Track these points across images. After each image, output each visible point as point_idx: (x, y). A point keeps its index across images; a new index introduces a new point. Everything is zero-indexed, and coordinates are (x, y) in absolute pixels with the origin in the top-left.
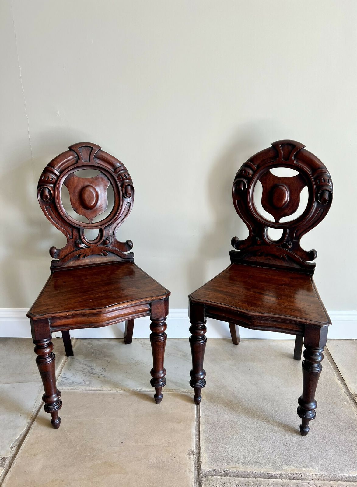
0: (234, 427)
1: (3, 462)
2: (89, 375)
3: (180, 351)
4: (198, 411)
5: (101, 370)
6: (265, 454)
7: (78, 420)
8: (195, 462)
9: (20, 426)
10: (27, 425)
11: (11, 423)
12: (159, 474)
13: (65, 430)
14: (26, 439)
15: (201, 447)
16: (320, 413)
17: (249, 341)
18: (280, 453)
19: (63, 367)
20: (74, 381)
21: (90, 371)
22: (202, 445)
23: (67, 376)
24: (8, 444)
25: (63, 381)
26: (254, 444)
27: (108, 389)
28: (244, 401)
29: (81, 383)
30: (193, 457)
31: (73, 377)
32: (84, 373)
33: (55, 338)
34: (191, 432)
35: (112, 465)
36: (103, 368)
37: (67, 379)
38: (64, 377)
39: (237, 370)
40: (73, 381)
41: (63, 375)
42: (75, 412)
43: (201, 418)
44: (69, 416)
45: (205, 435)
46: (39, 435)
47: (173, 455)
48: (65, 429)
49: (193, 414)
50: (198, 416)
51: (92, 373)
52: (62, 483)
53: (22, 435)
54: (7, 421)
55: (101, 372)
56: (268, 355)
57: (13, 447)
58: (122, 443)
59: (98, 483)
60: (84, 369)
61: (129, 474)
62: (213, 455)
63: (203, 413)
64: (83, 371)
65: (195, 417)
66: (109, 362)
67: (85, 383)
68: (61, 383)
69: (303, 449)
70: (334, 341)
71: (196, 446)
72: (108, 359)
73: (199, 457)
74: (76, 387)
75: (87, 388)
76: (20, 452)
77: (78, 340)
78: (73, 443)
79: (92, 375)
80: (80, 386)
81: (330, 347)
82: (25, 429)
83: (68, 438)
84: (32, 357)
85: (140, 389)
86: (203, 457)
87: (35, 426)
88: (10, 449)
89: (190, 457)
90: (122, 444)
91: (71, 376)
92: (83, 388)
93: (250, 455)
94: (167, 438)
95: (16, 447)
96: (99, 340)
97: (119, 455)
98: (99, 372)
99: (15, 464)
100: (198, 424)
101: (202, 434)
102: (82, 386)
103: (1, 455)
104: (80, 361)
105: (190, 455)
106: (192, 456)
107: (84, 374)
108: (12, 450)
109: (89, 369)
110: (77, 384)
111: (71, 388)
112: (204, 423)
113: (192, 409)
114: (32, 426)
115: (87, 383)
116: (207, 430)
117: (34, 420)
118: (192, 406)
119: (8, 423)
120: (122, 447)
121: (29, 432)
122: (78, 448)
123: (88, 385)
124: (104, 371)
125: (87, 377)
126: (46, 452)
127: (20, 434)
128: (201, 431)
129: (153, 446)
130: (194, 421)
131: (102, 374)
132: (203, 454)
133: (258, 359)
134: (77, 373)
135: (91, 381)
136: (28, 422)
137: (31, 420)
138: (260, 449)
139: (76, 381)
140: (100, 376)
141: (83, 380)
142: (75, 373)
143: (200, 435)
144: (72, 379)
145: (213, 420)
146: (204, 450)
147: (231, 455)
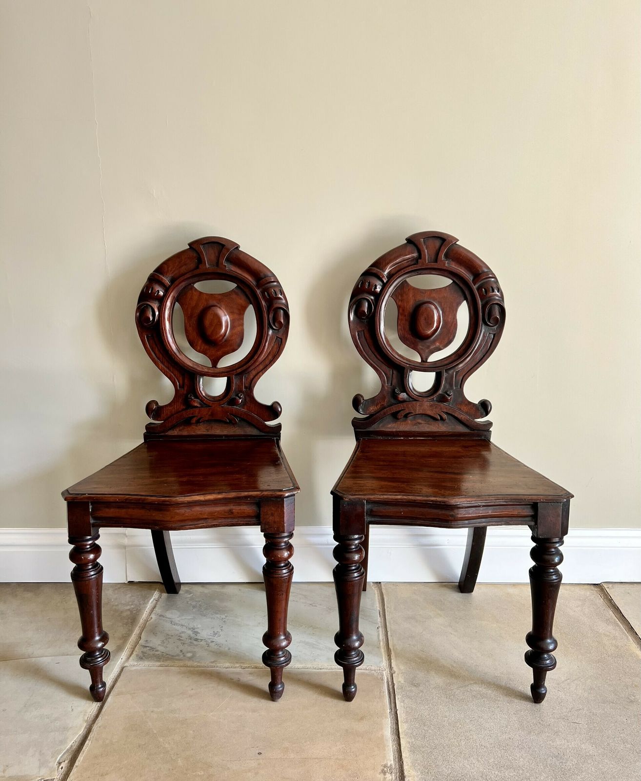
0: (460, 726)
2: (191, 643)
4: (392, 701)
5: (212, 635)
6: (521, 772)
7: (177, 715)
9: (71, 727)
10: (85, 724)
11: (57, 722)
14: (84, 748)
15: (404, 759)
16: (613, 703)
18: (547, 769)
19: (143, 629)
20: (164, 652)
21: (193, 635)
22: (406, 758)
23: (150, 645)
24: (52, 757)
25: (146, 653)
26: (500, 755)
27: (227, 665)
29: (178, 655)
30: (391, 778)
31: (163, 646)
32: (181, 639)
33: (126, 582)
34: (383, 736)
36: (215, 631)
37: (152, 649)
38: (146, 647)
39: (455, 633)
40: (163, 653)
41: (145, 642)
42: (170, 704)
43: (398, 712)
44: (161, 709)
45: (408, 740)
46: (107, 742)
47: (355, 775)
48: (155, 732)
49: (384, 706)
50: (393, 708)
51: (197, 640)
53: (77, 743)
54: (48, 718)
57: (61, 763)
58: (260, 754)
60: (180, 634)
62: (428, 773)
63: (402, 704)
64: (179, 636)
65: (389, 711)
66: (224, 621)
67: (184, 656)
68: (142, 655)
69: (589, 762)
70: (622, 586)
71: (394, 760)
72: (224, 617)
73: (402, 777)
75: (189, 664)
76: (74, 770)
78: (171, 755)
79: (195, 643)
81: (615, 596)
82: (81, 732)
83: (161, 746)
86: (409, 776)
87: (100, 727)
88: (55, 765)
89: (386, 776)
90: (259, 757)
91: (159, 645)
92: (181, 664)
94: (341, 746)
95: (66, 762)
96: (203, 587)
97: (257, 774)
98: (209, 637)
100: (394, 722)
101: (403, 738)
102: (179, 660)
103: (40, 775)
104: (173, 620)
105: (385, 774)
106: (388, 776)
107: (183, 641)
108: (60, 767)
109: (190, 632)
110: (170, 657)
111: (160, 663)
112: (405, 720)
113: (381, 697)
114: (94, 727)
115: (189, 655)
116: (410, 731)
117: (97, 716)
118: (380, 692)
119: (50, 722)
120: (261, 761)
121: (90, 736)
122: (180, 762)
123: (190, 658)
124: (217, 636)
125: (186, 645)
126: (123, 769)
127: (73, 740)
128: (400, 733)
129: (315, 759)
130: (386, 717)
131: (214, 640)
132: (409, 771)
133: (490, 615)
134: (169, 638)
135: (194, 654)
136: (87, 721)
137: (92, 718)
138: (511, 762)
139: (167, 653)
140: (211, 644)
141: (181, 650)
142: (166, 639)
143: (400, 740)
144: (161, 648)
145: (421, 716)
146: (410, 764)
147: (459, 774)
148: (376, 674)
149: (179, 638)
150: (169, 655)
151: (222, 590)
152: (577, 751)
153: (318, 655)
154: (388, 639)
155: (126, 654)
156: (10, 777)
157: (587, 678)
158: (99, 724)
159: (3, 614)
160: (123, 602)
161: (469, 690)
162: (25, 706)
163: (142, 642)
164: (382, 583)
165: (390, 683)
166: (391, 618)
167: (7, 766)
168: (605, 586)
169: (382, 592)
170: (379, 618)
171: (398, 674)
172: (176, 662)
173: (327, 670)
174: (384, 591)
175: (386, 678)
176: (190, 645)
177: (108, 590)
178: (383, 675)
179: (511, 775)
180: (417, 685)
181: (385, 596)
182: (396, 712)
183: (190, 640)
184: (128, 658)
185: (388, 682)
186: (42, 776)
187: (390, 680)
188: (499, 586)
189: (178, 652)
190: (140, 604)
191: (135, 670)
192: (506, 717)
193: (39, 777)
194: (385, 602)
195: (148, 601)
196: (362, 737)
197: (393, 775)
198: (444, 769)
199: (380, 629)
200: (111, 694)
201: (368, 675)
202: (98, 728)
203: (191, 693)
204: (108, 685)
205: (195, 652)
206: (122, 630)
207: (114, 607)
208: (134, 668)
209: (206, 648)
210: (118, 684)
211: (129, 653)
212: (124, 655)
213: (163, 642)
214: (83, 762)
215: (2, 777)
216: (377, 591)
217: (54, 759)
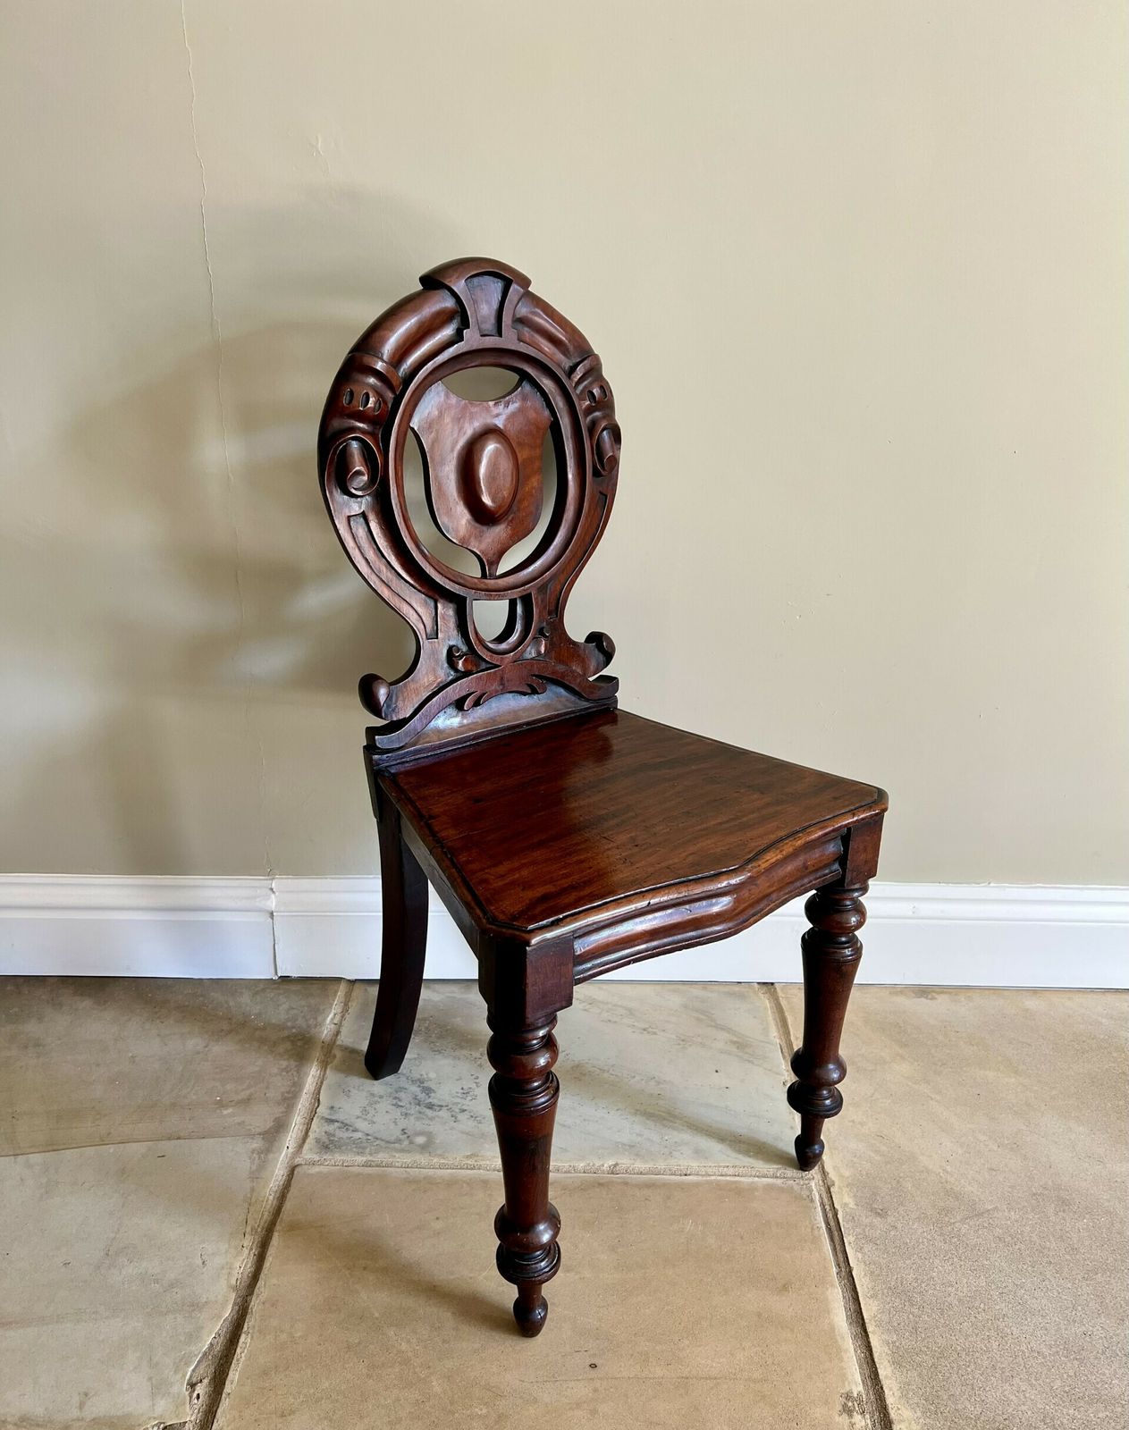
0: (982, 1305)
2: (420, 1113)
3: (722, 1029)
4: (838, 1248)
5: (459, 1095)
9: (205, 1303)
10: (233, 1296)
11: (175, 1290)
13: (377, 1319)
14: (238, 1351)
15: (883, 1382)
17: (950, 993)
19: (322, 1083)
20: (370, 1132)
21: (422, 1096)
22: (886, 1377)
23: (340, 1116)
24: (176, 1372)
25: (334, 1135)
26: (1072, 1374)
28: (993, 1209)
29: (399, 1141)
30: (863, 1424)
31: (365, 1119)
32: (400, 1104)
33: (275, 978)
34: (832, 1329)
36: (466, 1087)
37: (346, 1126)
38: (332, 1121)
39: (938, 1098)
40: (368, 1135)
41: (328, 1111)
42: (396, 1251)
43: (854, 1273)
44: (380, 1264)
45: (885, 1337)
46: (284, 1337)
47: (791, 1416)
48: (377, 1315)
49: (824, 1259)
50: (842, 1265)
51: (430, 1106)
53: (222, 1338)
54: (156, 1281)
55: (458, 1100)
56: (1030, 1045)
57: (196, 1384)
58: (593, 1366)
60: (397, 1092)
62: (936, 1413)
63: (860, 1255)
64: (395, 1098)
65: (835, 1270)
66: (481, 1066)
67: (411, 1143)
68: (327, 1141)
71: (863, 1382)
73: (885, 1422)
74: (382, 1157)
75: (422, 1159)
76: (225, 1404)
77: (357, 985)
78: (415, 1367)
79: (429, 1112)
80: (395, 1154)
82: (228, 1312)
83: (393, 1347)
84: (206, 1047)
85: (611, 1162)
86: (901, 1421)
87: (264, 1303)
88: (184, 1389)
89: (853, 1421)
90: (593, 1373)
91: (358, 1117)
92: (407, 1159)
94: (754, 1350)
95: (206, 1381)
97: (594, 1412)
98: (454, 1101)
100: (849, 1295)
101: (873, 1333)
102: (402, 1151)
103: (155, 1415)
105: (851, 1416)
106: (857, 1418)
107: (404, 1110)
108: (195, 1395)
109: (415, 1089)
110: (383, 1144)
111: (365, 1159)
112: (871, 1292)
113: (816, 1240)
114: (252, 1303)
115: (420, 1140)
116: (885, 1318)
117: (255, 1278)
118: (812, 1229)
119: (161, 1290)
120: (598, 1384)
121: (246, 1324)
122: (437, 1386)
123: (424, 1148)
124: (469, 1098)
125: (412, 1118)
126: (323, 1401)
127: (211, 1333)
128: (866, 1321)
129: (707, 1379)
130: (832, 1286)
131: (465, 1107)
132: (899, 1409)
133: (1000, 1058)
134: (376, 1102)
135: (430, 1136)
136: (235, 1288)
137: (246, 1281)
138: (1097, 1389)
139: (377, 1135)
140: (460, 1116)
141: (403, 1130)
142: (371, 1104)
143: (867, 1336)
144: (362, 1125)
145: (902, 1283)
146: (898, 1394)
147: (998, 1415)
148: (796, 1188)
149: (394, 1101)
150: (383, 1140)
151: (465, 996)
153: (676, 1142)
155: (294, 1136)
156: (93, 1420)
158: (263, 1297)
159: (39, 1046)
160: (273, 1021)
161: (986, 1225)
162: (107, 1255)
163: (322, 1110)
164: (776, 985)
165: (827, 1207)
167: (86, 1394)
169: (779, 1004)
170: (783, 1062)
171: (839, 1188)
172: (397, 1155)
173: (700, 1178)
174: (783, 1003)
175: (817, 1197)
176: (418, 1119)
177: (241, 993)
178: (811, 1191)
179: (1100, 1415)
180: (881, 1214)
181: (787, 1014)
182: (851, 1272)
183: (418, 1108)
184: (301, 1147)
185: (823, 1205)
186: (159, 1416)
187: (826, 1200)
188: (1006, 993)
189: (398, 1133)
190: (309, 1026)
191: (318, 1173)
192: (1069, 1285)
193: (153, 1418)
194: (790, 1026)
195: (324, 1020)
196: (792, 1330)
198: (967, 1403)
200: (278, 1227)
201: (781, 1190)
202: (261, 1306)
203: (438, 1225)
204: (268, 1207)
205: (431, 1133)
206: (280, 1085)
207: (257, 1033)
208: (316, 1169)
209: (453, 1124)
210: (288, 1205)
211: (301, 1135)
212: (291, 1138)
213: (365, 1111)
214: (241, 1384)
215: (78, 1420)
216: (770, 1002)
217: (181, 1375)
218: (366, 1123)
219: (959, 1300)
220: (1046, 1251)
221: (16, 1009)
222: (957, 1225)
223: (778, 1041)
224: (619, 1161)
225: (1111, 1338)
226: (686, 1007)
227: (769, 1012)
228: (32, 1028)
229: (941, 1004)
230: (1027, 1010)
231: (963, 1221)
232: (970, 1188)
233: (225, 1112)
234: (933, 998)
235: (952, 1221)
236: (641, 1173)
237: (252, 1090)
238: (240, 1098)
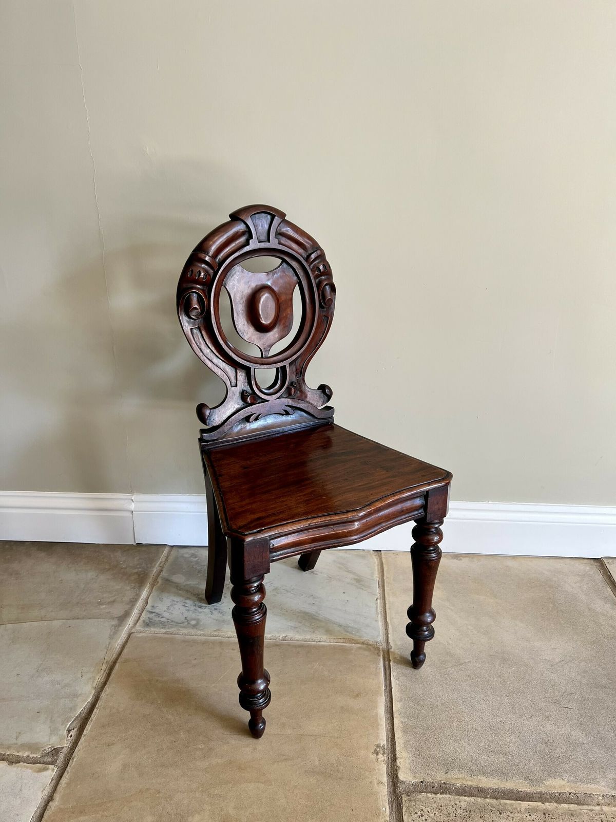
0: (453, 707)
1: (54, 757)
2: (195, 610)
3: (351, 573)
4: (388, 678)
6: (510, 758)
7: (180, 686)
8: (388, 766)
9: (80, 694)
10: (94, 691)
11: (67, 688)
12: (325, 786)
13: (159, 704)
14: (92, 716)
15: (396, 740)
16: (605, 687)
17: (469, 557)
18: (537, 755)
19: (150, 594)
20: (170, 618)
21: (197, 602)
22: (398, 738)
23: (157, 610)
24: (62, 725)
25: (152, 619)
26: (490, 739)
28: (469, 662)
29: (183, 623)
30: (383, 759)
31: (168, 612)
32: (186, 605)
33: (135, 544)
34: (377, 714)
35: (242, 766)
37: (158, 615)
38: (152, 613)
39: (453, 608)
40: (168, 619)
41: (151, 608)
42: (174, 673)
43: (393, 690)
44: (165, 679)
45: (402, 719)
46: (114, 710)
47: (348, 754)
49: (379, 683)
50: (388, 686)
51: (201, 607)
52: (157, 795)
53: (86, 710)
54: (59, 684)
56: (505, 584)
57: (71, 731)
59: (220, 796)
60: (186, 599)
61: (273, 783)
62: (419, 755)
63: (397, 681)
64: (184, 602)
65: (383, 688)
67: (189, 623)
68: (148, 622)
69: (578, 750)
71: (387, 740)
73: (393, 758)
74: (173, 630)
75: (193, 631)
76: (83, 739)
77: (174, 548)
78: (174, 726)
79: (200, 610)
82: (90, 699)
83: (165, 717)
84: (97, 576)
85: (284, 635)
86: (401, 758)
88: (65, 733)
89: (378, 757)
91: (165, 611)
92: (185, 631)
93: (484, 759)
94: (337, 723)
95: (76, 729)
99: (75, 759)
100: (388, 700)
101: (396, 717)
102: (184, 627)
104: (179, 585)
105: (377, 755)
106: (381, 757)
107: (187, 608)
108: (70, 735)
109: (195, 598)
110: (175, 624)
111: (165, 630)
112: (399, 699)
113: (377, 674)
114: (102, 695)
115: (193, 622)
116: (404, 711)
117: (105, 684)
118: (376, 669)
119: (60, 688)
121: (97, 704)
122: (182, 735)
123: (194, 626)
125: (191, 612)
126: (128, 740)
127: (81, 708)
128: (394, 712)
129: (311, 736)
130: (381, 695)
131: (217, 608)
132: (401, 753)
133: (488, 590)
134: (175, 604)
135: (198, 621)
136: (95, 688)
137: (101, 685)
138: (501, 747)
139: (173, 619)
140: (214, 612)
141: (186, 618)
142: (172, 605)
143: (393, 719)
144: (166, 615)
145: (415, 695)
146: (402, 745)
147: (450, 757)
148: (373, 649)
149: (184, 604)
150: (175, 622)
152: (567, 738)
153: (318, 626)
154: (386, 611)
155: (133, 619)
156: (22, 743)
157: (581, 660)
158: (107, 692)
159: (18, 574)
160: (131, 565)
161: (463, 669)
162: (37, 671)
163: (148, 607)
164: (382, 552)
165: (386, 659)
166: (390, 590)
167: (20, 733)
168: (605, 561)
169: (382, 561)
170: (378, 589)
171: (394, 650)
172: (181, 629)
173: (326, 643)
174: (384, 560)
175: (382, 654)
176: (193, 612)
177: (117, 551)
178: (379, 650)
181: (384, 566)
182: (391, 689)
183: (194, 607)
184: (135, 624)
185: (384, 657)
186: (52, 744)
187: (386, 655)
188: (499, 558)
189: (183, 619)
190: (147, 567)
191: (142, 636)
192: (499, 699)
193: (50, 745)
194: (385, 572)
195: (155, 565)
196: (357, 715)
197: (386, 755)
198: (435, 751)
199: (379, 601)
200: (119, 661)
201: (365, 650)
202: (106, 696)
203: (194, 662)
204: (116, 651)
205: (199, 619)
206: (130, 594)
207: (123, 570)
208: (141, 635)
209: (210, 615)
210: (125, 651)
211: (136, 619)
212: (131, 621)
213: (168, 608)
214: (91, 731)
215: (15, 744)
216: (377, 560)
217: (64, 726)
218: (168, 614)
219: (442, 704)
220: (490, 682)
221: (9, 557)
222: (449, 669)
223: (377, 579)
224: (288, 635)
225: (514, 724)
226: (334, 561)
227: (376, 565)
228: (15, 566)
229: (465, 562)
230: (507, 566)
231: (452, 667)
232: (459, 651)
233: (102, 607)
234: (461, 560)
235: (447, 667)
236: (298, 641)
237: (116, 597)
238: (109, 600)
